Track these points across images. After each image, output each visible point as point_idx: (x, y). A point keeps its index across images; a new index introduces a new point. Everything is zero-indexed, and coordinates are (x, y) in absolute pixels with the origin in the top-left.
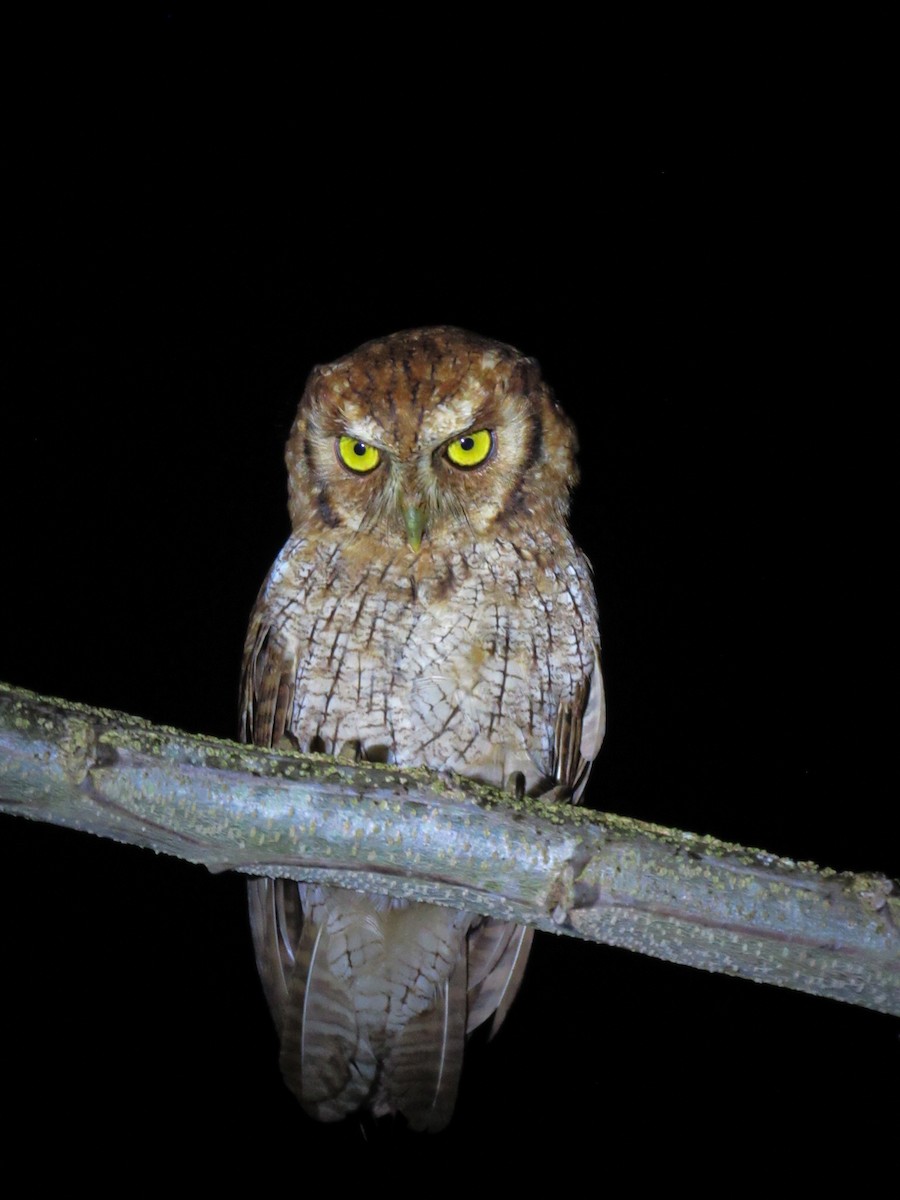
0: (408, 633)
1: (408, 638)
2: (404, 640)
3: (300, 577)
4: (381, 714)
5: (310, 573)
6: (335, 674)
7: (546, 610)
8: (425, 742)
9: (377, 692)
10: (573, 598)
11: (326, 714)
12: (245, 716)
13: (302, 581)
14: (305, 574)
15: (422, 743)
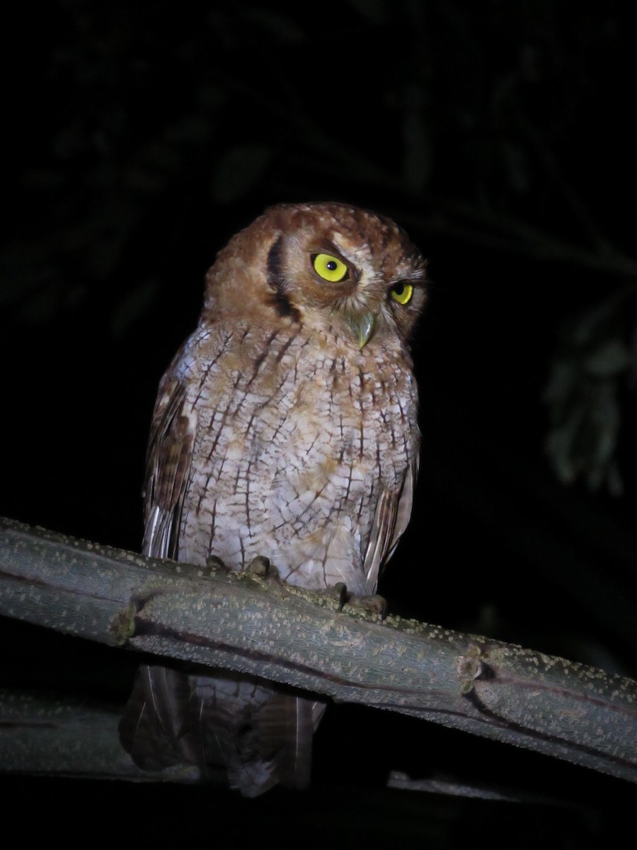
0: (274, 432)
1: (274, 437)
2: (271, 439)
3: (202, 371)
4: (244, 496)
5: (209, 367)
6: (208, 456)
7: (385, 421)
8: (277, 526)
9: (241, 478)
10: (401, 409)
11: (205, 489)
12: (152, 479)
13: (203, 374)
14: (205, 369)
15: (274, 526)
